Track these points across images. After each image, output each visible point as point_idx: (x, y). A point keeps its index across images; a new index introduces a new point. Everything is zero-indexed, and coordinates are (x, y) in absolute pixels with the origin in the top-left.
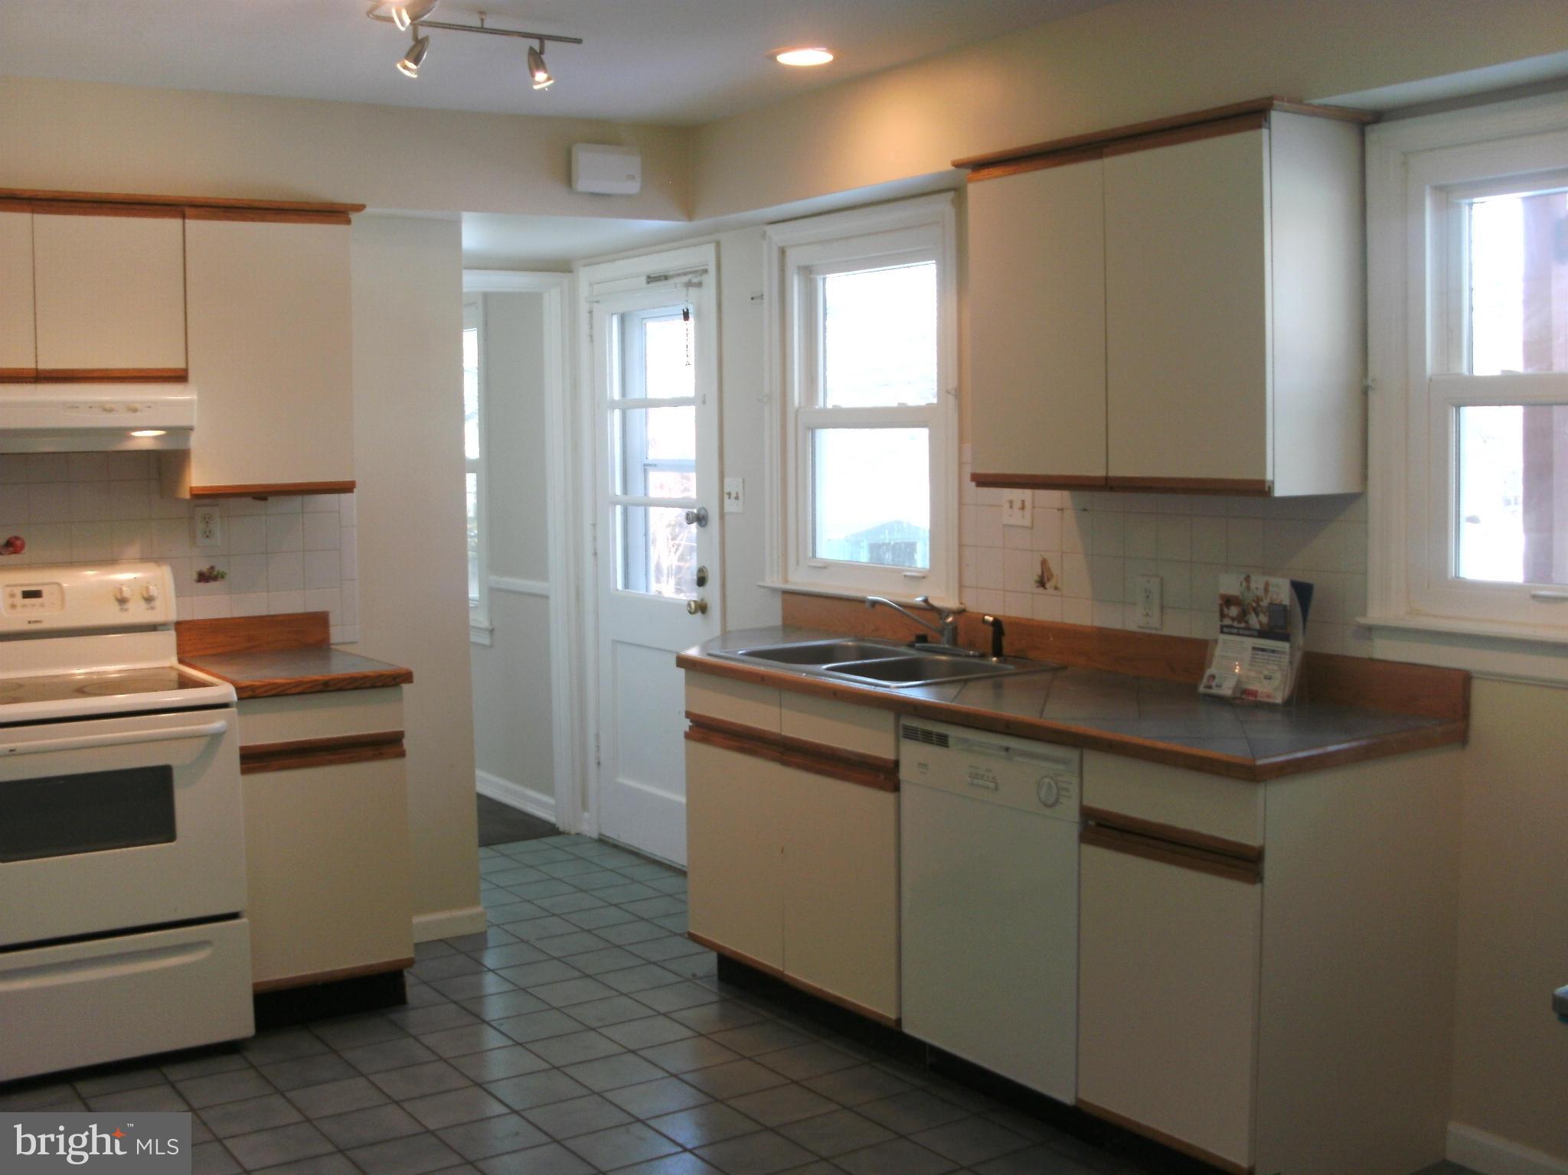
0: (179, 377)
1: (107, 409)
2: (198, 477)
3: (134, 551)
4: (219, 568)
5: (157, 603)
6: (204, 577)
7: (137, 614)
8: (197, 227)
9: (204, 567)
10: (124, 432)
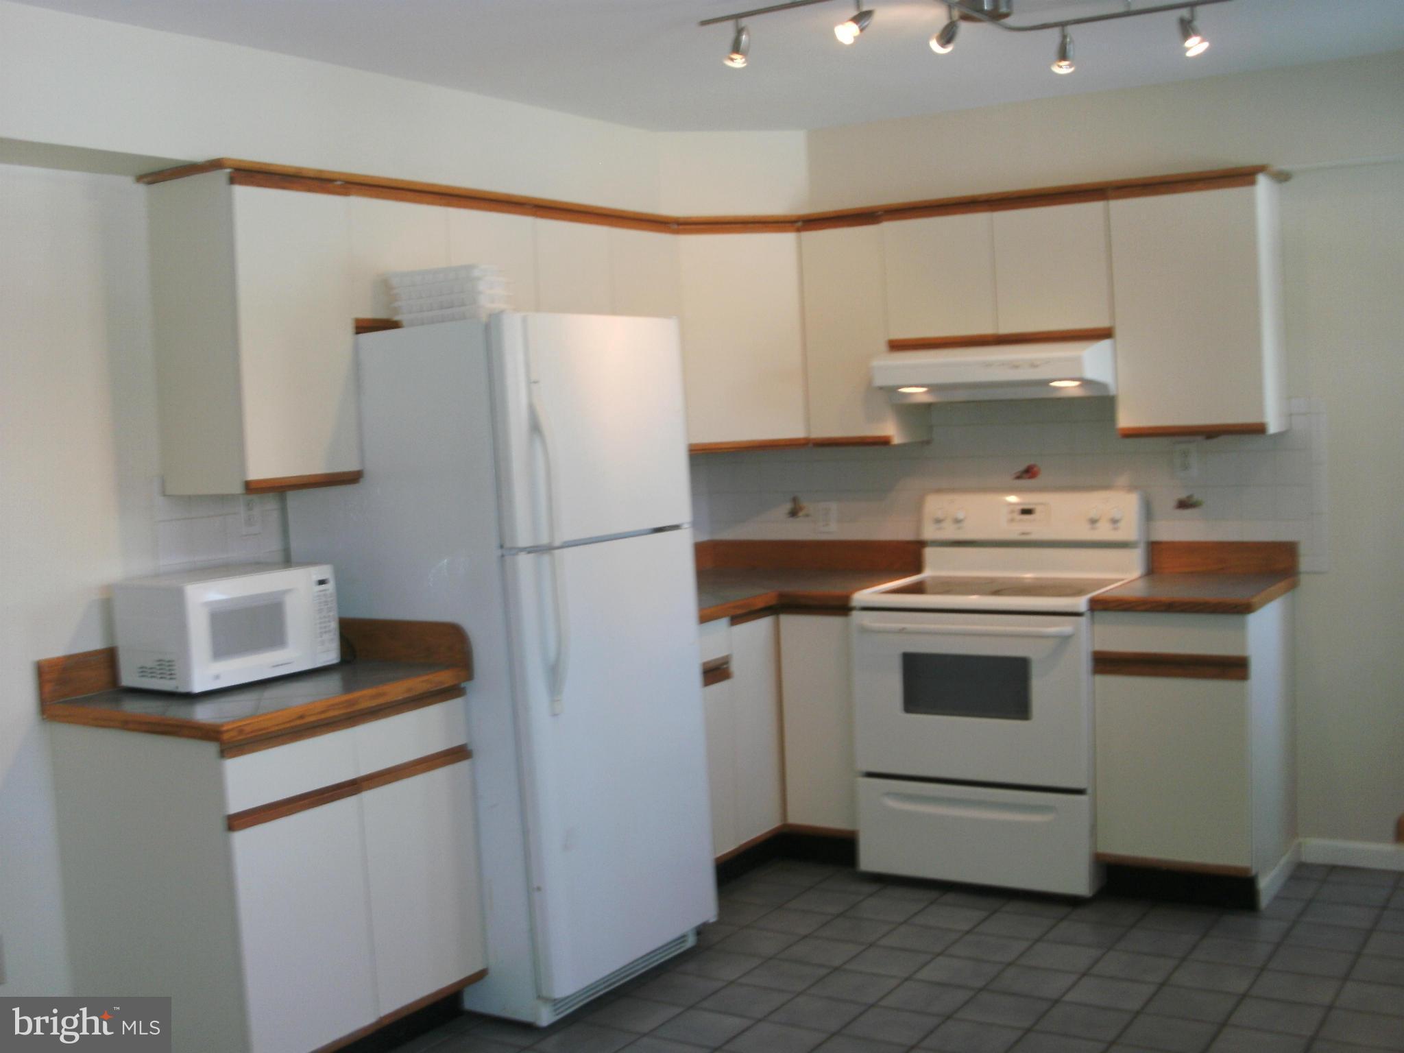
0: (1104, 334)
1: (1033, 365)
2: (1125, 419)
3: (1123, 480)
4: (1197, 497)
5: (1122, 524)
6: (1184, 505)
7: (1104, 532)
8: (1119, 207)
9: (1183, 495)
10: (1045, 383)
